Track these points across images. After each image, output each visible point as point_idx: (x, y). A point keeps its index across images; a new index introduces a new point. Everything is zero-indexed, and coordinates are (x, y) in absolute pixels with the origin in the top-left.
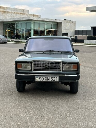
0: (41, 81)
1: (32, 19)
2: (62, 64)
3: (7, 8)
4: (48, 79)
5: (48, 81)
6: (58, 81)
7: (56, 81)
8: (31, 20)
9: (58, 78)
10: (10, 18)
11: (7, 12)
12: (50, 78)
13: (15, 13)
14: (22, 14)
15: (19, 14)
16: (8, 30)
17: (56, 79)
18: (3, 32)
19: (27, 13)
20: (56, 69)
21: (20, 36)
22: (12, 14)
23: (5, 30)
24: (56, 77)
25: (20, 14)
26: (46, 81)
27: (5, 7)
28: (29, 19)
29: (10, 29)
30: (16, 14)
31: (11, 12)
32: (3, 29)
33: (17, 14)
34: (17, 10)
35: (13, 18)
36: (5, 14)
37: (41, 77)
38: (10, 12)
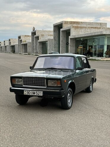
0: (28, 94)
1: (104, 33)
2: (46, 80)
3: (81, 22)
4: (34, 93)
5: (34, 95)
6: (42, 95)
7: (40, 95)
8: (105, 35)
9: (42, 92)
10: (83, 33)
11: (81, 27)
12: (35, 92)
13: (89, 27)
14: (98, 28)
15: (94, 28)
16: (81, 47)
17: (40, 93)
18: (75, 49)
19: (104, 27)
20: (41, 85)
21: (92, 53)
22: (86, 29)
23: (77, 47)
24: (40, 92)
25: (96, 28)
26: (32, 95)
27: (79, 22)
28: (101, 34)
29: (82, 46)
30: (90, 29)
31: (85, 27)
32: (76, 46)
33: (92, 29)
34: (93, 24)
35: (87, 33)
36: (78, 30)
37: (29, 91)
38: (83, 27)
